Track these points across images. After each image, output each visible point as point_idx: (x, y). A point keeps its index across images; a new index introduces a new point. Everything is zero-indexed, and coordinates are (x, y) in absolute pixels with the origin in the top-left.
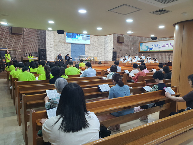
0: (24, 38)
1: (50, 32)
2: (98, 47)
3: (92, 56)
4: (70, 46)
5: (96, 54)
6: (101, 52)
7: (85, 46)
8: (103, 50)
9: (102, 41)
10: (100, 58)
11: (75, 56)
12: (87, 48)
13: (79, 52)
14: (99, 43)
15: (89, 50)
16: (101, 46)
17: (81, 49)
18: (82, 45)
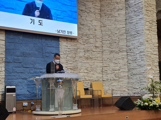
2: (104, 49)
3: (85, 79)
4: (3, 40)
5: (97, 74)
6: (116, 63)
7: (60, 45)
8: (122, 56)
9: (118, 29)
10: (111, 84)
11: (23, 79)
12: (67, 52)
13: (37, 65)
14: (107, 35)
15: (76, 59)
16: (115, 43)
17: (46, 53)
18: (50, 41)
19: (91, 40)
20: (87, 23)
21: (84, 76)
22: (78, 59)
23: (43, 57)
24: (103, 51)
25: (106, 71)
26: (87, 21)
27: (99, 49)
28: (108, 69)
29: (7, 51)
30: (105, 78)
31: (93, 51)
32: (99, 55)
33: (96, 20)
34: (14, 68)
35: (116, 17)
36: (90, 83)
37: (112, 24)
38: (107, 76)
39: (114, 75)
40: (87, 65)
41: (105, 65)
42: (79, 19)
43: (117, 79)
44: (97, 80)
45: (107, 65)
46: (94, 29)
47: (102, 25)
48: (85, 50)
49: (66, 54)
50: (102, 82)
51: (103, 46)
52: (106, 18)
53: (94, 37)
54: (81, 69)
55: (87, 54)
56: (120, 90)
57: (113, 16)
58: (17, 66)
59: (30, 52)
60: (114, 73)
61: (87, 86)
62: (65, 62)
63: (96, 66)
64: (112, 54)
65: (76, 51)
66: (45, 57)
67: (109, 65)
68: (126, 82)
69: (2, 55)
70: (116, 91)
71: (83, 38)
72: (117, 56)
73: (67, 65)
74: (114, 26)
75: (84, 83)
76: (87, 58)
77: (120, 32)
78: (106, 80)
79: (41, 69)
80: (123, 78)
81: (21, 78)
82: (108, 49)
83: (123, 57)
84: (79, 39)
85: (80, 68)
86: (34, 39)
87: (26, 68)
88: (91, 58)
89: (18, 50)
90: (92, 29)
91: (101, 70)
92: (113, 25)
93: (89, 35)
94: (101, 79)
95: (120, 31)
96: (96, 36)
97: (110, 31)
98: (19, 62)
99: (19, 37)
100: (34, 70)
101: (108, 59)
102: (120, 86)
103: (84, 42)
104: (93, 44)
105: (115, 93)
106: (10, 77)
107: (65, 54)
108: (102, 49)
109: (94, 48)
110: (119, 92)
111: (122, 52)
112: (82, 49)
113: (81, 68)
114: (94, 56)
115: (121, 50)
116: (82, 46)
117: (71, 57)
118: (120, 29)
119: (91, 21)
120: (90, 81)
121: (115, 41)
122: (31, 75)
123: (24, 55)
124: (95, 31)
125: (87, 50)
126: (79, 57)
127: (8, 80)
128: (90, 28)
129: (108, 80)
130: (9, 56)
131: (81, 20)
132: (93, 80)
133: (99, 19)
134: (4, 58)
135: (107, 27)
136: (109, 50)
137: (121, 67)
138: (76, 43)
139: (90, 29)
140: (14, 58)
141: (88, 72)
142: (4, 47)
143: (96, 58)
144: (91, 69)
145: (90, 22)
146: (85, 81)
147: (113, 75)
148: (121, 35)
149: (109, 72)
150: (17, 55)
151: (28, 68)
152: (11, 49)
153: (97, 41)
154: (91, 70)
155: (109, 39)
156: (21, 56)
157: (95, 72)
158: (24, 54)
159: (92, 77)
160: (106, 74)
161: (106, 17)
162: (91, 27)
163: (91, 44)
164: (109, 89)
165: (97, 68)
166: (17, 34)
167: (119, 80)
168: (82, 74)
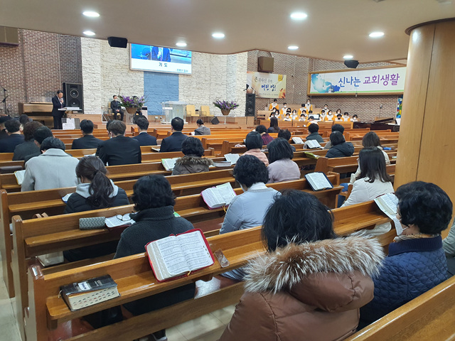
0: (23, 56)
1: (91, 43)
3: (196, 103)
4: (143, 77)
7: (179, 79)
8: (223, 88)
11: (155, 102)
13: (164, 93)
14: (214, 72)
15: (190, 89)
16: (219, 78)
18: (172, 77)
19: (202, 75)
28: (213, 97)
32: (207, 86)
36: (200, 106)
40: (198, 93)
46: (204, 67)
49: (183, 86)
55: (198, 86)
58: (151, 94)
59: (159, 84)
61: (197, 108)
62: (183, 91)
64: (217, 86)
65: (190, 84)
67: (214, 94)
69: (143, 87)
75: (195, 106)
76: (198, 89)
78: (212, 104)
84: (193, 75)
86: (162, 76)
87: (157, 95)
89: (152, 83)
92: (219, 64)
95: (223, 69)
96: (206, 72)
97: (216, 68)
98: (152, 91)
99: (152, 75)
101: (214, 89)
108: (210, 82)
109: (204, 81)
111: (223, 85)
116: (195, 80)
117: (187, 88)
123: (155, 86)
125: (199, 83)
126: (193, 87)
130: (146, 87)
131: (194, 60)
132: (203, 104)
135: (215, 65)
136: (215, 83)
137: (222, 95)
138: (191, 78)
139: (201, 67)
142: (143, 81)
143: (205, 89)
148: (223, 73)
150: (151, 87)
152: (147, 83)
153: (206, 76)
155: (215, 75)
160: (212, 100)
161: (214, 58)
163: (202, 78)
168: (194, 100)
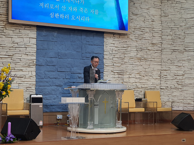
2: (163, 46)
3: (137, 87)
4: (34, 38)
5: (153, 80)
6: (179, 67)
7: (105, 42)
8: (187, 57)
9: (184, 20)
10: (172, 94)
11: (57, 86)
12: (114, 52)
13: (75, 68)
14: (168, 28)
15: (125, 60)
16: (179, 39)
17: (86, 53)
18: (92, 37)
19: (147, 35)
20: (141, 13)
21: (135, 82)
22: (128, 61)
23: (83, 58)
24: (162, 49)
25: (166, 77)
26: (142, 9)
27: (157, 46)
28: (168, 74)
29: (39, 51)
30: (164, 85)
31: (148, 50)
32: (156, 55)
33: (155, 7)
34: (47, 73)
35: (182, 4)
36: (143, 92)
37: (177, 12)
38: (167, 82)
39: (176, 82)
40: (140, 68)
41: (165, 68)
42: (131, 8)
43: (180, 88)
44: (152, 87)
45: (167, 69)
46: (151, 20)
47: (163, 14)
48: (137, 48)
49: (112, 54)
50: (160, 90)
51: (162, 43)
52: (169, 5)
53: (151, 31)
54: (131, 74)
55: (140, 54)
56: (183, 102)
57: (179, 2)
58: (50, 70)
59: (66, 52)
60: (176, 79)
61: (138, 95)
62: (111, 65)
63: (152, 70)
64: (174, 54)
65: (125, 51)
66: (85, 58)
67: (169, 68)
68: (191, 92)
69: (33, 56)
70: (178, 102)
71: (135, 33)
72: (182, 57)
73: (113, 68)
74: (179, 16)
75: (135, 92)
76: (140, 59)
77: (186, 25)
78: (164, 88)
79: (79, 73)
80: (187, 86)
81: (54, 85)
82: (169, 46)
83: (189, 58)
84: (130, 34)
85: (130, 72)
86: (72, 35)
87: (61, 73)
88: (145, 59)
89: (52, 50)
90: (148, 20)
91: (158, 75)
92: (178, 14)
93: (144, 28)
94: (158, 87)
95: (187, 23)
96: (154, 29)
97: (173, 22)
98: (52, 65)
99: (53, 33)
100: (71, 74)
101: (169, 61)
102: (183, 97)
103: (137, 38)
104: (149, 41)
105: (176, 105)
106: (41, 84)
107: (110, 54)
108: (160, 46)
109: (150, 46)
110: (182, 105)
111: (187, 51)
112: (134, 47)
113: (132, 72)
114: (149, 57)
115: (186, 49)
116: (134, 43)
117: (119, 58)
118: (186, 20)
119: (148, 9)
120: (142, 89)
121: (179, 37)
122: (67, 81)
123: (59, 56)
124: (152, 22)
125: (141, 49)
126: (130, 57)
127: (39, 87)
128: (145, 18)
129: (168, 89)
130: (41, 58)
131: (133, 8)
132: (148, 88)
133: (159, 6)
134: (35, 61)
135: (170, 16)
136: (170, 49)
137: (185, 71)
138: (126, 40)
139: (145, 20)
140: (46, 60)
141: (141, 77)
142: (35, 46)
143: (153, 59)
144: (146, 73)
145: (146, 11)
146: (136, 89)
147: (174, 82)
148: (188, 29)
149: (169, 77)
150: (51, 57)
151: (64, 72)
152: (43, 49)
153: (155, 36)
154: (145, 75)
155: (172, 34)
156: (55, 58)
157: (151, 77)
158: (59, 54)
159: (147, 84)
160: (165, 80)
161: (169, 3)
162: (147, 17)
163: (146, 40)
164: (168, 100)
165: (153, 71)
166: (51, 29)
167: (182, 89)
168: (132, 80)
